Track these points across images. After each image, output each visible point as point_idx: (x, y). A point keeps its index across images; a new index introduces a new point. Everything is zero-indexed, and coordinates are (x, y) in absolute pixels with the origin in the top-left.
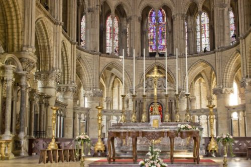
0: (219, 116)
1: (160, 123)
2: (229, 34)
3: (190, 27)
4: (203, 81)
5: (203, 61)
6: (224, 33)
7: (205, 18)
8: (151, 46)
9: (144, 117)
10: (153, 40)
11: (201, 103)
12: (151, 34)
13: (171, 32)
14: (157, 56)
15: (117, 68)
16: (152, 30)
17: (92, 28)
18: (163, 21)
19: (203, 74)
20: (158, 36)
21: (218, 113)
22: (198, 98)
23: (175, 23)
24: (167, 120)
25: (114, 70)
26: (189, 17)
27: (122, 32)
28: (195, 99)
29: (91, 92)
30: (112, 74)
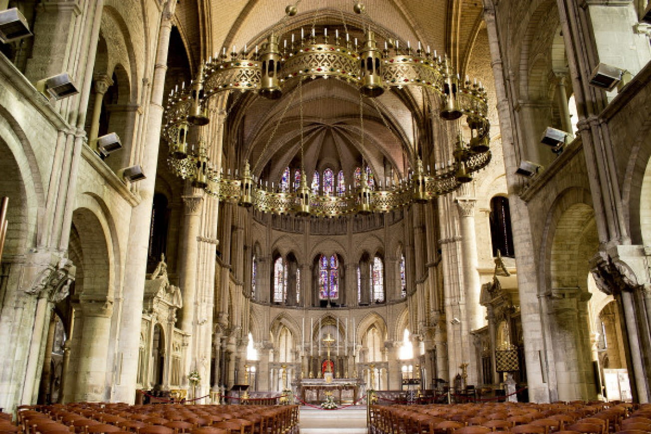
0: (390, 370)
1: (333, 379)
2: (400, 286)
3: (363, 273)
4: (376, 330)
5: (375, 313)
6: (394, 286)
7: (378, 264)
8: (322, 293)
9: (319, 374)
10: (324, 286)
11: (374, 355)
12: (322, 279)
13: (343, 278)
14: (329, 306)
15: (286, 318)
16: (323, 276)
17: (263, 277)
18: (335, 265)
19: (376, 325)
20: (329, 282)
21: (389, 367)
22: (371, 349)
23: (347, 272)
24: (338, 376)
25: (283, 320)
26: (363, 263)
27: (291, 278)
28: (368, 350)
29: (261, 344)
30: (281, 324)
